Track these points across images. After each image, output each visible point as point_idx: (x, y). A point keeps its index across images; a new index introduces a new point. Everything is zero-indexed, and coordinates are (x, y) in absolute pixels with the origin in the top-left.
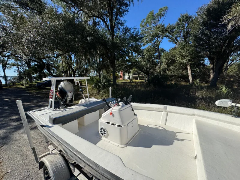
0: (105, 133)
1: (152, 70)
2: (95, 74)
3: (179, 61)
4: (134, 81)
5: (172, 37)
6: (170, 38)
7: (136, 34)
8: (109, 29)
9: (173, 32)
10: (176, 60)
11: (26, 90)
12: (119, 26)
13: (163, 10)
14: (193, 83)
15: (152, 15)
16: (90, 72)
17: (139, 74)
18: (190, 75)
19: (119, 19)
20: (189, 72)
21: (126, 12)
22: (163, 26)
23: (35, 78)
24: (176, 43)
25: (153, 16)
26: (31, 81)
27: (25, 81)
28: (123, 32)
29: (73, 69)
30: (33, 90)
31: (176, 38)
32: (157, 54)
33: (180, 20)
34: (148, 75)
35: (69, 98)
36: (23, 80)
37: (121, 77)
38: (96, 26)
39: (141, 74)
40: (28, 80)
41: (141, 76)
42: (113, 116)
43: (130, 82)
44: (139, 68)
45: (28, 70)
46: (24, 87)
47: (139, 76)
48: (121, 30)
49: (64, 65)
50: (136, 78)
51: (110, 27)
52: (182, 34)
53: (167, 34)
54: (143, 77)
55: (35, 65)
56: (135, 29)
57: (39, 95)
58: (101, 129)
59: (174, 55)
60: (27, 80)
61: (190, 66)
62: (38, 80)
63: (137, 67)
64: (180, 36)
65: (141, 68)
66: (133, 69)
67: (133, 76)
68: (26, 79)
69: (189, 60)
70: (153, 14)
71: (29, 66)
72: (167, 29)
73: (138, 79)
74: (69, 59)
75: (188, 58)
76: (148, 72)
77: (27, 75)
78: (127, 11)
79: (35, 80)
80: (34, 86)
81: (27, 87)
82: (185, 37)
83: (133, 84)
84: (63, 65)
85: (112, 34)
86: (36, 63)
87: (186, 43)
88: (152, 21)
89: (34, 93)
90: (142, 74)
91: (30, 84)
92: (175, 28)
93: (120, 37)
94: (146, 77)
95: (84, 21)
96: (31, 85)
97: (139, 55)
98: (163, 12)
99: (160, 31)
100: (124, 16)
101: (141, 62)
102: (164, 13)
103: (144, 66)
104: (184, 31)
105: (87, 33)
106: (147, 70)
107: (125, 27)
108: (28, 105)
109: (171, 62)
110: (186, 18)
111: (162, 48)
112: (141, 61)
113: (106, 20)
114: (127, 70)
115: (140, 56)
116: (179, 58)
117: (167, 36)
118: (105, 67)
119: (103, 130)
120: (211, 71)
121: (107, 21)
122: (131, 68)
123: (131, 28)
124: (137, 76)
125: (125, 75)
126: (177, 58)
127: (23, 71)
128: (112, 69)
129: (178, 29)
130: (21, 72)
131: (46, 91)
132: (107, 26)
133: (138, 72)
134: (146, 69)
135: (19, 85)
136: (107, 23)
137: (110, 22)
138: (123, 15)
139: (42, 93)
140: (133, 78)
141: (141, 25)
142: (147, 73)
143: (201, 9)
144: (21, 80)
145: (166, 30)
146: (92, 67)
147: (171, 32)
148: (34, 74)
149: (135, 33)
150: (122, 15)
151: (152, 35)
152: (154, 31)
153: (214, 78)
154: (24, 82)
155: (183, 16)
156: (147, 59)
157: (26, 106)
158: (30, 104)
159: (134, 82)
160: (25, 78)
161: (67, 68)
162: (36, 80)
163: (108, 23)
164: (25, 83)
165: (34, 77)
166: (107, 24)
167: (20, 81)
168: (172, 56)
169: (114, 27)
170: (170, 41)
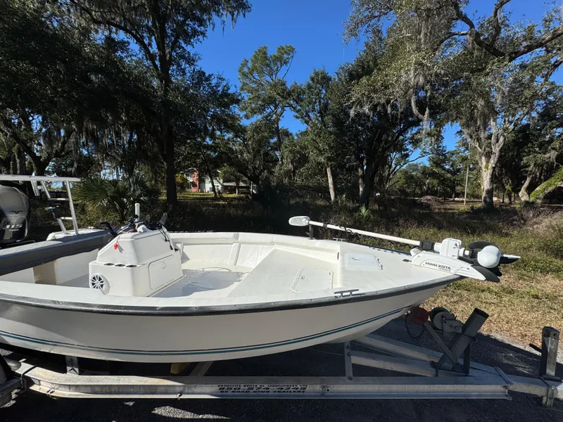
0: (102, 286)
1: (265, 173)
2: (118, 175)
3: (312, 158)
4: (225, 195)
5: (300, 110)
6: (297, 112)
7: (223, 91)
8: (155, 66)
9: (302, 101)
10: (308, 156)
12: (183, 64)
13: (286, 53)
14: (336, 202)
15: (263, 56)
16: (100, 168)
17: (237, 181)
18: (331, 186)
19: (183, 48)
21: (201, 37)
22: (283, 84)
24: (307, 122)
25: (266, 57)
28: (193, 80)
29: (38, 154)
31: (307, 113)
32: (275, 140)
33: (312, 79)
34: (257, 184)
35: (13, 226)
37: (194, 184)
38: (117, 51)
39: (242, 181)
41: (242, 184)
42: (121, 250)
43: (215, 199)
44: (237, 166)
47: (238, 184)
48: (188, 74)
50: (232, 190)
51: (160, 61)
52: (317, 108)
53: (292, 102)
54: (248, 188)
56: (220, 79)
58: (94, 278)
59: (305, 145)
61: (331, 169)
63: (231, 165)
64: (314, 110)
65: (241, 167)
66: (224, 169)
67: (225, 184)
69: (329, 159)
70: (265, 53)
72: (290, 92)
73: (237, 191)
74: (20, 123)
75: (326, 155)
76: (258, 177)
78: (203, 34)
82: (322, 114)
83: (221, 202)
85: (165, 77)
87: (325, 126)
88: (265, 69)
90: (244, 182)
92: (304, 93)
93: (187, 89)
94: (254, 188)
95: (77, 29)
97: (237, 136)
98: (285, 56)
99: (279, 94)
100: (194, 44)
101: (242, 153)
102: (288, 58)
103: (247, 162)
104: (320, 102)
105: (84, 64)
106: (254, 172)
107: (197, 68)
109: (299, 158)
110: (323, 78)
111: (285, 128)
112: (241, 150)
113: (146, 42)
114: (208, 169)
115: (239, 139)
116: (312, 152)
117: (290, 106)
118: (147, 157)
119: (97, 281)
120: (360, 181)
121: (150, 44)
122: (218, 166)
123: (212, 75)
124: (233, 184)
125: (204, 181)
128: (165, 164)
129: (309, 97)
132: (151, 57)
133: (235, 176)
136: (150, 48)
137: (159, 48)
138: (192, 40)
140: (225, 188)
141: (240, 71)
142: (254, 179)
143: (342, 68)
145: (289, 94)
146: (107, 155)
147: (299, 100)
149: (220, 89)
150: (190, 41)
151: (262, 97)
152: (266, 92)
153: (363, 192)
155: (317, 74)
156: (253, 149)
159: (224, 199)
161: (10, 151)
163: (154, 49)
166: (151, 52)
168: (301, 147)
169: (170, 63)
170: (297, 117)
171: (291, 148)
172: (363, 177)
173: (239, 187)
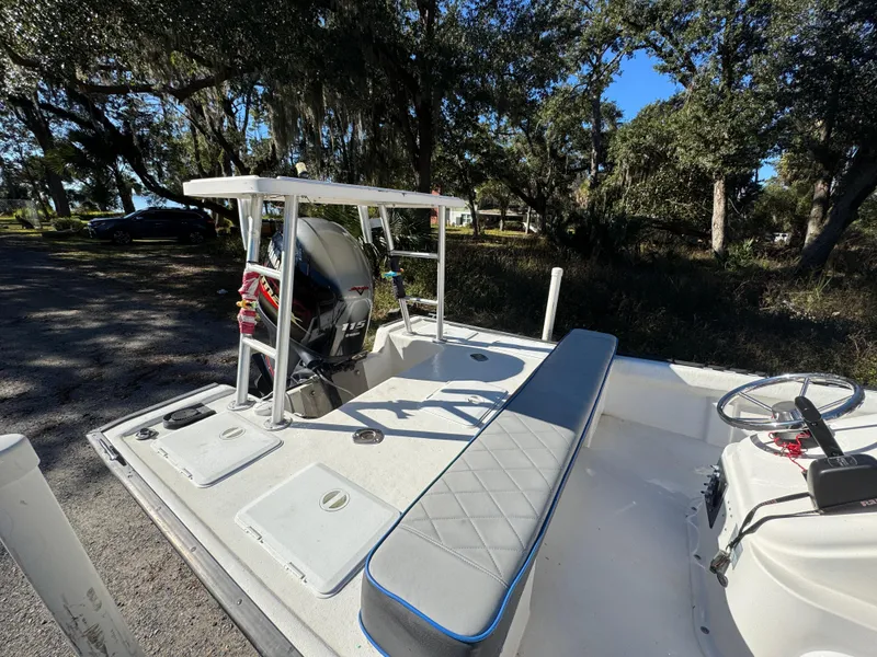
3: (681, 161)
4: (486, 231)
5: (671, 53)
6: (664, 57)
9: (683, 27)
10: (671, 156)
11: (45, 250)
14: (724, 254)
17: (504, 205)
18: (717, 220)
20: (718, 208)
23: (78, 197)
24: (684, 81)
26: (63, 209)
27: (37, 208)
30: (80, 248)
31: (687, 58)
34: (541, 212)
35: (353, 326)
36: (26, 202)
39: (511, 207)
40: (48, 204)
41: (510, 213)
43: (475, 237)
44: (510, 180)
45: (40, 159)
46: (33, 233)
47: (503, 212)
49: (201, 148)
50: (493, 222)
53: (655, 34)
54: (520, 220)
55: (73, 135)
57: (114, 276)
59: (669, 132)
60: (44, 205)
62: (93, 208)
63: (501, 177)
65: (516, 182)
66: (485, 186)
67: (481, 212)
68: (40, 199)
69: (727, 161)
71: (44, 138)
72: (657, 9)
73: (501, 225)
75: (723, 151)
76: (545, 199)
77: (42, 182)
79: (77, 204)
80: (81, 232)
81: (47, 235)
82: (728, 56)
83: (487, 244)
84: (196, 146)
86: (75, 126)
87: (730, 84)
89: (86, 263)
90: (515, 208)
91: (61, 223)
94: (532, 221)
96: (66, 225)
97: (513, 124)
99: (626, 20)
101: (519, 155)
103: (529, 172)
106: (540, 191)
108: (65, 321)
109: (647, 162)
111: (611, 101)
112: (518, 151)
114: (466, 186)
115: (517, 129)
117: (651, 44)
120: (815, 210)
124: (496, 212)
126: (679, 149)
127: (17, 161)
128: (417, 176)
129: (706, 15)
130: (10, 165)
131: (141, 256)
133: (501, 199)
134: (539, 188)
135: (11, 222)
139: (122, 265)
140: (480, 219)
142: (538, 203)
144: (19, 202)
145: (654, 16)
147: (674, 28)
148: (70, 181)
153: (819, 239)
154: (31, 211)
157: (60, 326)
158: (74, 319)
159: (490, 239)
160: (33, 196)
162: (84, 205)
164: (39, 217)
165: (71, 191)
167: (15, 207)
168: (658, 138)
170: (664, 70)
171: (635, 140)
172: (824, 202)
173: (505, 218)
